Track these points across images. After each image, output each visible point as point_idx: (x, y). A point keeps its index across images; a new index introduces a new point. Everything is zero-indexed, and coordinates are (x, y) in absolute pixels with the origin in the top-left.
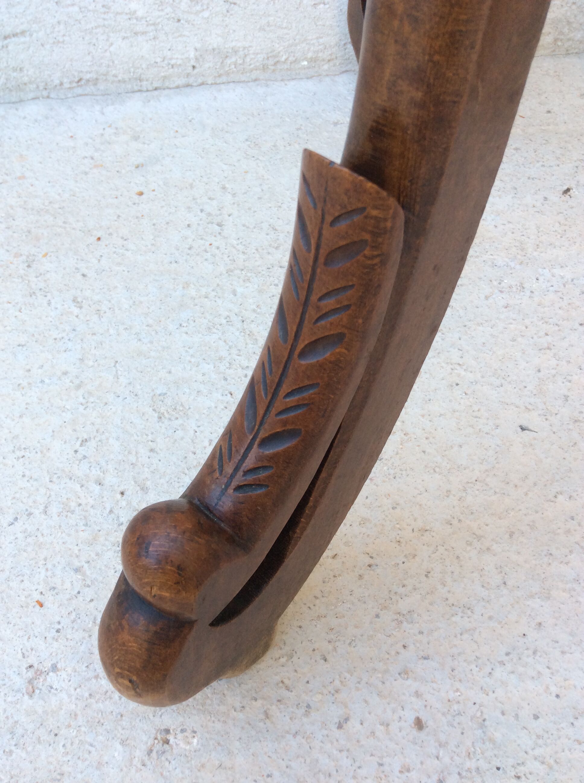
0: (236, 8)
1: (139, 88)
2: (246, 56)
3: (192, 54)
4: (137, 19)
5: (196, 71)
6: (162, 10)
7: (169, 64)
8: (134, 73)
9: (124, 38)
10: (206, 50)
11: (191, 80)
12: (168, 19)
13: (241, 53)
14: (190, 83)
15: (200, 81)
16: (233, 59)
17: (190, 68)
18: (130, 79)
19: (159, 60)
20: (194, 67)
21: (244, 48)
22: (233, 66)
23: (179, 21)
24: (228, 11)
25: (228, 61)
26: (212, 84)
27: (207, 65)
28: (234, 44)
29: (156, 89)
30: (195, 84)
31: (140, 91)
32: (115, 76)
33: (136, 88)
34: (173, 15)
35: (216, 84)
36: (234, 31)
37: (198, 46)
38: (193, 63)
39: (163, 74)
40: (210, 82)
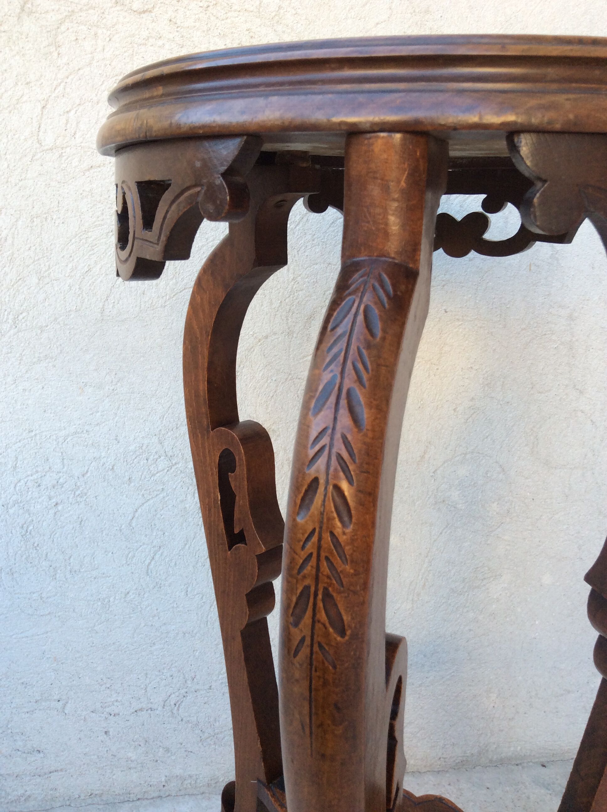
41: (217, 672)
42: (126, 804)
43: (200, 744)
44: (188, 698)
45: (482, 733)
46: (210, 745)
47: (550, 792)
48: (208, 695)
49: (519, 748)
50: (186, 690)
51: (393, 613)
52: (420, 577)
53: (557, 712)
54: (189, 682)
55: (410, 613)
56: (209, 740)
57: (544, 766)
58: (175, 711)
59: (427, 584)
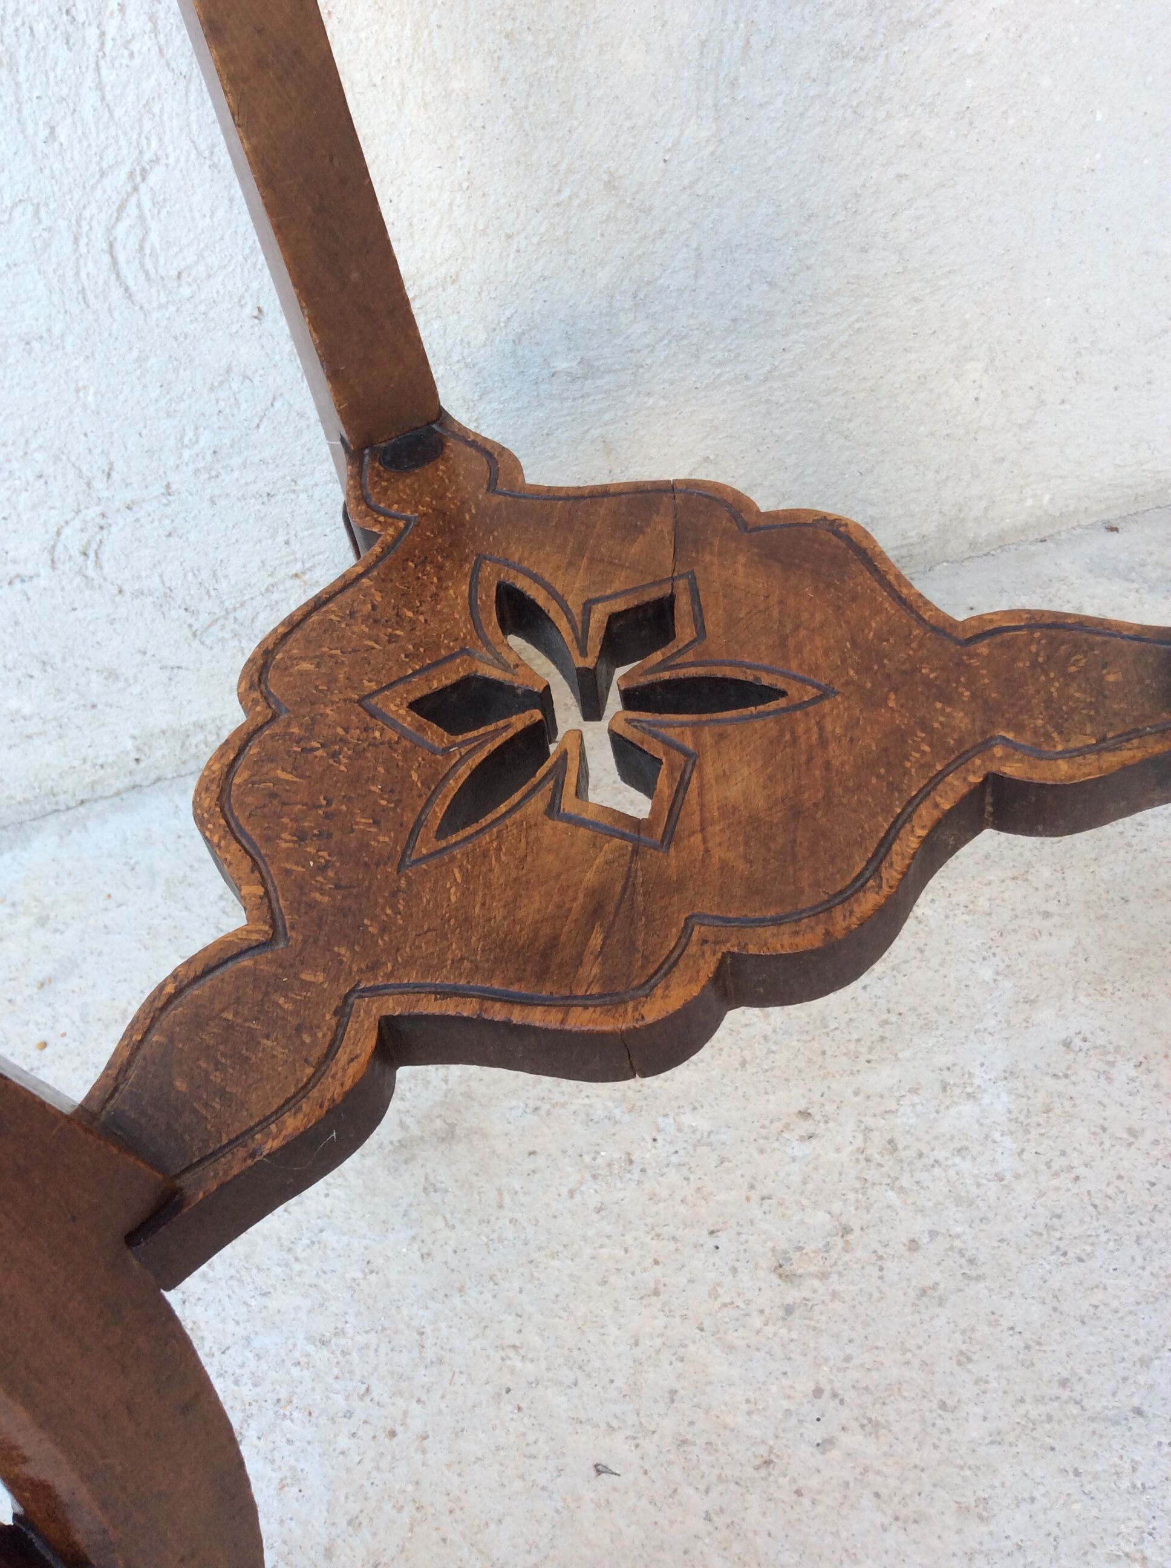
0: (182, 672)
1: (55, 807)
2: (219, 728)
3: (129, 744)
4: (25, 719)
5: (142, 765)
6: (63, 699)
7: (95, 765)
8: (40, 788)
9: (10, 747)
10: (152, 735)
11: (138, 778)
12: (76, 709)
13: (211, 727)
14: (138, 782)
15: (153, 776)
16: (200, 737)
17: (132, 765)
18: (36, 797)
19: (76, 763)
20: (137, 760)
21: (214, 720)
22: (203, 746)
23: (94, 706)
24: (170, 679)
25: (193, 741)
26: (173, 778)
27: (159, 754)
28: (194, 718)
29: (82, 802)
30: (145, 783)
31: (56, 811)
32: (10, 797)
33: (49, 808)
34: (82, 702)
35: (180, 776)
36: (189, 702)
37: (136, 732)
38: (134, 755)
39: (88, 780)
40: (169, 776)
41: (172, 442)
42: (52, 819)
43: (195, 644)
44: (114, 529)
45: (948, 478)
46: (223, 640)
47: (1135, 585)
48: (168, 511)
49: (1047, 497)
50: (99, 509)
51: (662, 164)
52: (731, 17)
53: (1149, 383)
54: (99, 484)
55: (712, 153)
56: (215, 629)
57: (1114, 529)
58: (91, 572)
59: (754, 40)
